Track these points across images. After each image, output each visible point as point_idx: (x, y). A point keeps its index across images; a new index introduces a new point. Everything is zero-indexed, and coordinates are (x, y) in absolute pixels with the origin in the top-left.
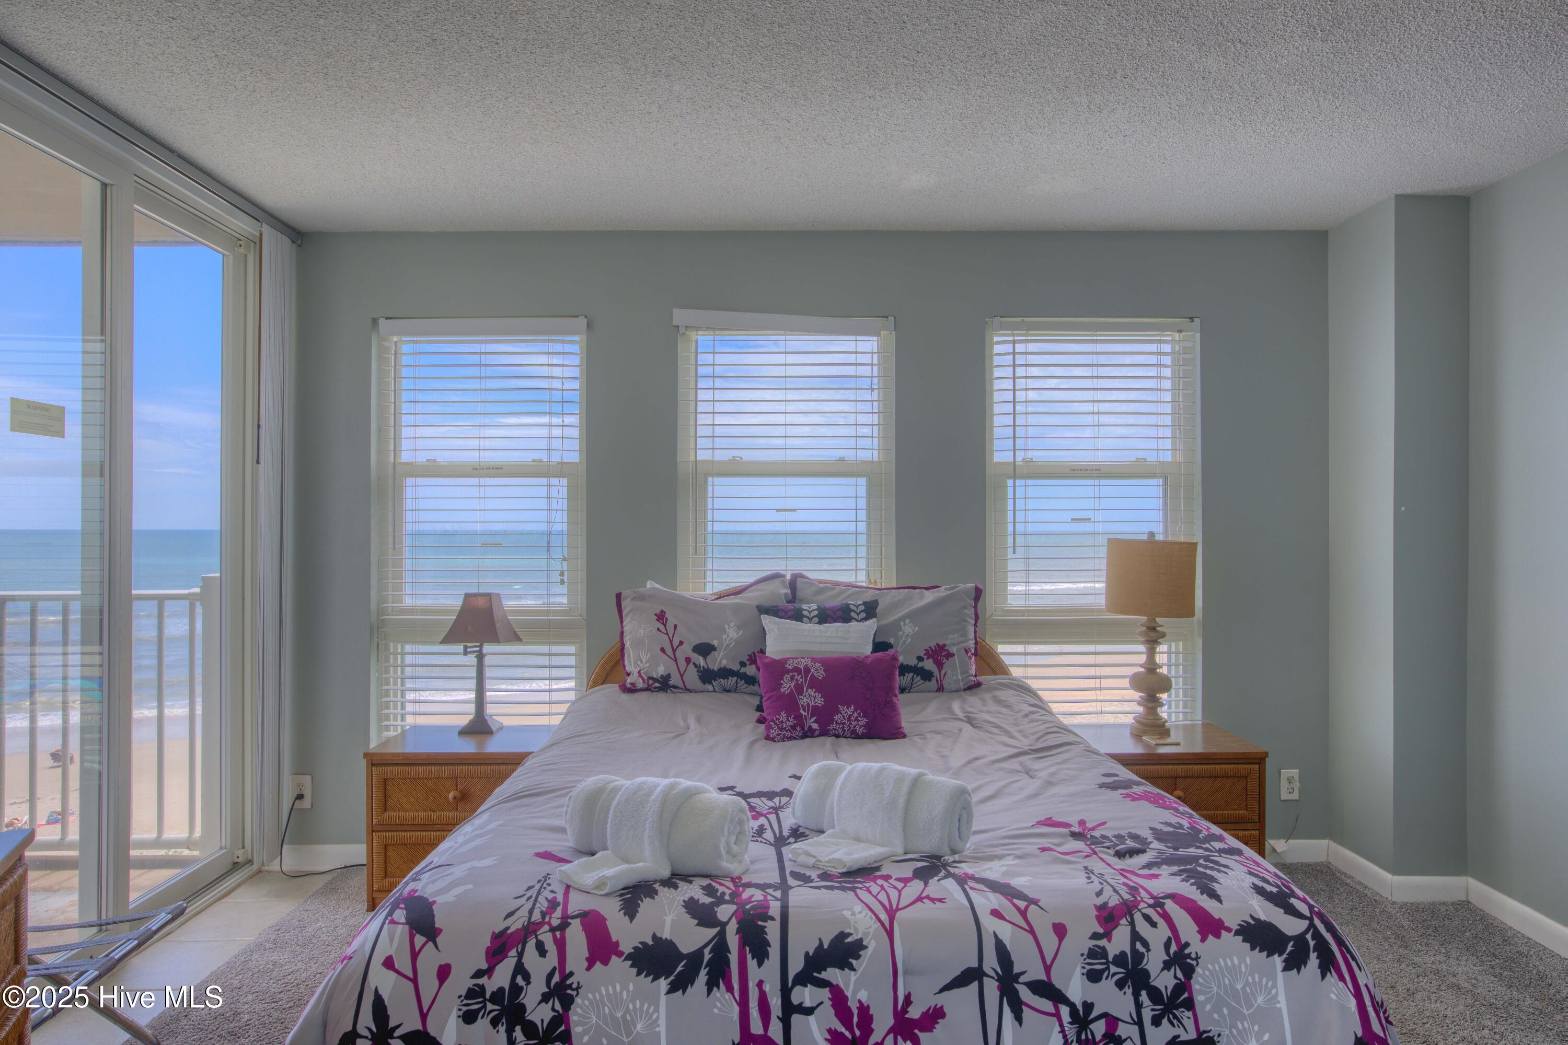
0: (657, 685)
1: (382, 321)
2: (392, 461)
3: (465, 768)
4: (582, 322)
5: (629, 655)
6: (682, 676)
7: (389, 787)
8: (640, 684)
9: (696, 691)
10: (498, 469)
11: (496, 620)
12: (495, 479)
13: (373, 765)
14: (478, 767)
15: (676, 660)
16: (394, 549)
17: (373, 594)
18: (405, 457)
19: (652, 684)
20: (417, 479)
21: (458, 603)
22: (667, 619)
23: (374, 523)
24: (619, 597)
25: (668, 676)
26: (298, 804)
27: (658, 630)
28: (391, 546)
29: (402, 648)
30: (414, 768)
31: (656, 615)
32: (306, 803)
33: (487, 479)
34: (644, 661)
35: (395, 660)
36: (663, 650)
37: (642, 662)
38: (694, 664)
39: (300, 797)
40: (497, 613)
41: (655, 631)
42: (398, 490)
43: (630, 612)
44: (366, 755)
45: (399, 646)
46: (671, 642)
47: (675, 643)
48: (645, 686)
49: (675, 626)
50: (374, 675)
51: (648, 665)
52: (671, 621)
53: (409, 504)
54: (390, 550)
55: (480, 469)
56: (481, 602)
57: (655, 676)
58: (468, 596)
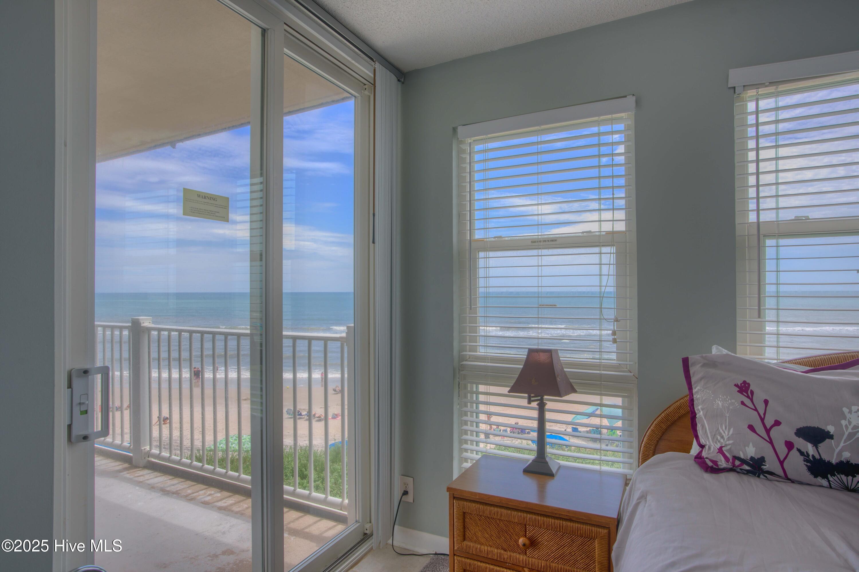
0: (747, 468)
1: (460, 129)
2: (469, 238)
3: (533, 517)
4: (631, 100)
5: (703, 426)
6: (782, 463)
7: (467, 520)
8: (723, 463)
9: (801, 483)
10: (552, 241)
11: (556, 374)
12: (549, 250)
13: (454, 498)
14: (545, 519)
15: (771, 442)
16: (471, 309)
17: (456, 344)
18: (478, 235)
19: (739, 466)
20: (487, 253)
21: (523, 355)
22: (752, 393)
23: (455, 288)
24: (686, 362)
25: (762, 460)
26: (404, 498)
27: (743, 403)
28: (468, 306)
29: (477, 388)
30: (488, 508)
31: (736, 385)
32: (410, 498)
33: (543, 250)
34: (726, 438)
35: (472, 397)
36: (751, 428)
37: (722, 437)
38: (799, 450)
39: (406, 493)
40: (557, 368)
41: (738, 405)
42: (473, 261)
43: (701, 379)
44: (449, 489)
45: (474, 386)
46: (762, 420)
47: (769, 422)
48: (730, 466)
49: (766, 402)
50: (456, 408)
51: (731, 442)
52: (759, 396)
53: (481, 273)
54: (468, 310)
55: (537, 242)
56: (543, 357)
57: (742, 456)
58: (531, 351)
